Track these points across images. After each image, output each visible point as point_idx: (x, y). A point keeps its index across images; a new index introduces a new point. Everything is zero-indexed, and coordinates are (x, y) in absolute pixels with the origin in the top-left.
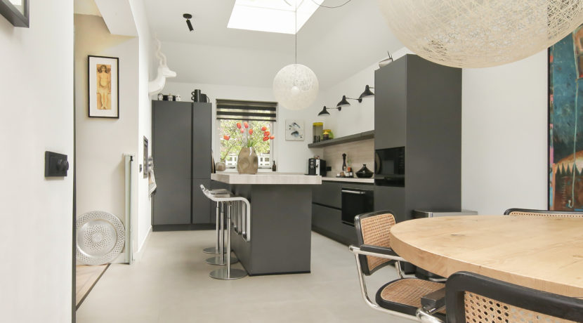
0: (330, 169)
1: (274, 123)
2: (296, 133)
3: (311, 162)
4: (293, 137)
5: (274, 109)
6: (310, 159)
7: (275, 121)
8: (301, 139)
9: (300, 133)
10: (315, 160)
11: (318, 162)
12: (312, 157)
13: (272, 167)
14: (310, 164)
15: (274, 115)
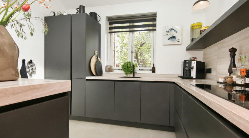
0: (209, 71)
1: (155, 31)
2: (174, 37)
3: (187, 64)
4: (170, 42)
5: (155, 20)
6: (185, 61)
7: (155, 30)
8: (178, 43)
9: (178, 37)
10: (190, 62)
11: (194, 64)
12: (188, 58)
13: (151, 68)
14: (185, 66)
15: (154, 25)
